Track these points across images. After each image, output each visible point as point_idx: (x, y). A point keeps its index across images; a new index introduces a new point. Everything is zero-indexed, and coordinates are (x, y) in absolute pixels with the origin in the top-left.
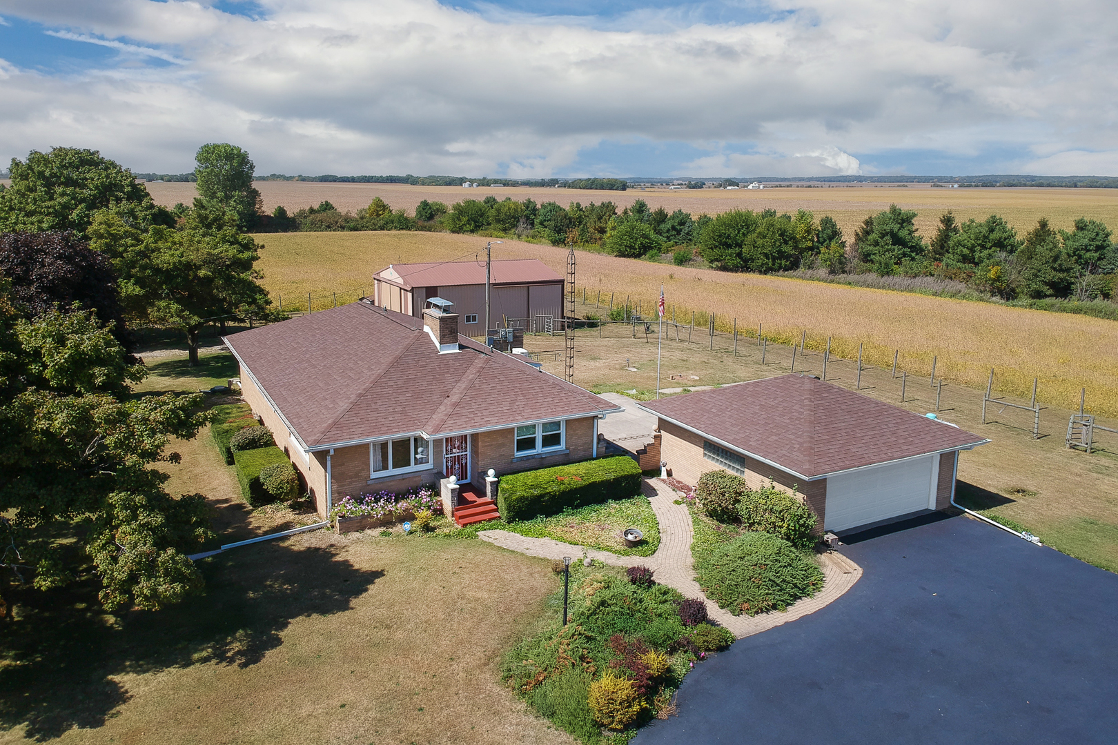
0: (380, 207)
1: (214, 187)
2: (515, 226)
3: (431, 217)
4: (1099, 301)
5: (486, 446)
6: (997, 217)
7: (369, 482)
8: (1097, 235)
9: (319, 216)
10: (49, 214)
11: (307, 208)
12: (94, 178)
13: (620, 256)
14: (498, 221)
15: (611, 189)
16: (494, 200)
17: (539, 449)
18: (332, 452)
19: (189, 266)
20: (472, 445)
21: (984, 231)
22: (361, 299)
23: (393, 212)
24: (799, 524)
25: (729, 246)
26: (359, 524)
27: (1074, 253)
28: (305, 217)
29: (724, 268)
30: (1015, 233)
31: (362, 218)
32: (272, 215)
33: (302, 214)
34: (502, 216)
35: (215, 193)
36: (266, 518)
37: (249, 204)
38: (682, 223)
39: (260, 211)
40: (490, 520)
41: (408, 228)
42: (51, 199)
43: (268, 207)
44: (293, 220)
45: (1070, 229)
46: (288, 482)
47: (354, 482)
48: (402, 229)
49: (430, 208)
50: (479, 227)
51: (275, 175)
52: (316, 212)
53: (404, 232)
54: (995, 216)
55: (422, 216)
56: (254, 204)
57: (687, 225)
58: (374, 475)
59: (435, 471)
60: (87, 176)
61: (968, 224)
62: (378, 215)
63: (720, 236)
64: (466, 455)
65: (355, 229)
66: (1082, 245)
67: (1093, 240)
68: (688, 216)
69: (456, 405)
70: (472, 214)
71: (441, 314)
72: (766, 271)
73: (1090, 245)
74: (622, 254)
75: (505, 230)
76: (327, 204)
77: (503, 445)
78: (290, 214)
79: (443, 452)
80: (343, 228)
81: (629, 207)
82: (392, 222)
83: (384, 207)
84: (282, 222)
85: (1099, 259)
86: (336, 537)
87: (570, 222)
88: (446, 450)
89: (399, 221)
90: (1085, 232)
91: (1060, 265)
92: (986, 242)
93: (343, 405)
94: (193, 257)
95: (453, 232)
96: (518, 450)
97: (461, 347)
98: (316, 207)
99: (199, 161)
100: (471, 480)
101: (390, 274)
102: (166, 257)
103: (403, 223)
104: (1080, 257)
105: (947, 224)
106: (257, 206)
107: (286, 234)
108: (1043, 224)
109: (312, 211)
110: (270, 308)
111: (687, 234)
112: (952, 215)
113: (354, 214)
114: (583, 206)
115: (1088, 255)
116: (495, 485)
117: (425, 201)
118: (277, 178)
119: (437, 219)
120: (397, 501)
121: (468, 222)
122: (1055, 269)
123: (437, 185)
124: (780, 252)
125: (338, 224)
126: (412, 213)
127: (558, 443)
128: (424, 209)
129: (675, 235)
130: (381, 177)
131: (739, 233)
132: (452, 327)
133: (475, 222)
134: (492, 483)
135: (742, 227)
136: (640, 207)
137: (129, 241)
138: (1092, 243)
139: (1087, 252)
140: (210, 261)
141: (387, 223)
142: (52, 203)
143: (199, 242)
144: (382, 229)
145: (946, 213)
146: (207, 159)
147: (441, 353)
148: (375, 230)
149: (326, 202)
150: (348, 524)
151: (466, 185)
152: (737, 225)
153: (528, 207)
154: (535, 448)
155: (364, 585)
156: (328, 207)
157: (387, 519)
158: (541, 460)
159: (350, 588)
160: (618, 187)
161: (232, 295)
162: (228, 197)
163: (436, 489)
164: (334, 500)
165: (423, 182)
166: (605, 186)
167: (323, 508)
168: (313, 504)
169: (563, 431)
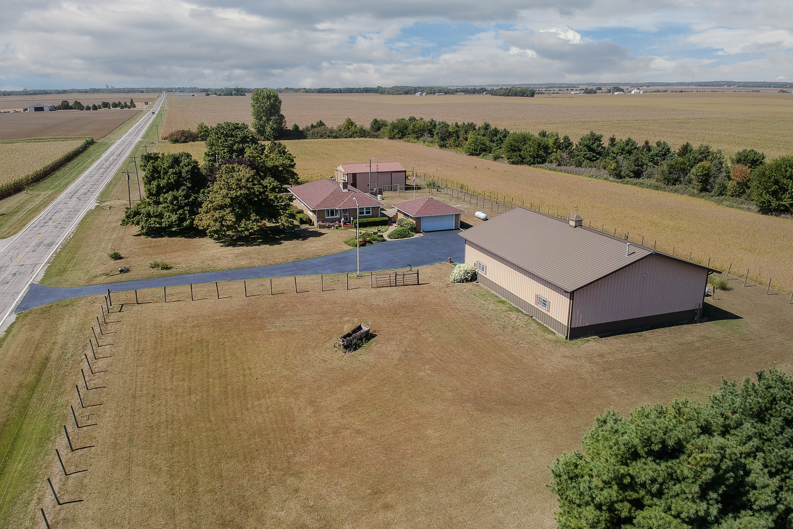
0: (350, 124)
1: (261, 114)
2: (422, 135)
3: (379, 129)
5: (351, 212)
9: (316, 130)
10: (226, 147)
11: (310, 125)
12: (240, 134)
13: (470, 155)
14: (414, 132)
15: (523, 96)
16: (415, 118)
18: (316, 212)
19: (277, 167)
22: (331, 178)
23: (357, 126)
24: (411, 226)
25: (515, 151)
26: (323, 227)
27: (651, 157)
28: (309, 130)
29: (513, 163)
31: (340, 131)
32: (292, 129)
33: (307, 129)
34: (416, 130)
35: (261, 118)
36: (304, 226)
37: (279, 123)
39: (285, 127)
40: (351, 228)
41: (365, 136)
42: (226, 142)
43: (289, 126)
44: (302, 132)
47: (322, 218)
48: (362, 137)
49: (378, 123)
50: (404, 135)
51: (288, 88)
52: (315, 127)
53: (363, 139)
55: (373, 128)
56: (282, 123)
58: (326, 218)
59: (340, 218)
60: (238, 133)
62: (349, 129)
64: (348, 215)
65: (336, 137)
69: (344, 203)
70: (400, 128)
71: (343, 181)
72: (530, 164)
74: (472, 154)
75: (418, 138)
76: (321, 122)
78: (301, 129)
80: (329, 136)
82: (356, 133)
83: (352, 124)
84: (297, 134)
85: (663, 160)
86: (318, 229)
87: (450, 134)
88: (343, 214)
89: (360, 132)
90: (659, 147)
93: (320, 202)
94: (277, 163)
95: (390, 138)
96: (360, 214)
97: (348, 190)
98: (315, 124)
99: (254, 100)
100: (347, 222)
101: (340, 168)
102: (269, 163)
103: (363, 134)
105: (612, 141)
106: (283, 124)
107: (299, 140)
108: (647, 143)
109: (313, 126)
110: (299, 180)
113: (335, 128)
114: (459, 124)
116: (353, 221)
117: (376, 119)
118: (289, 90)
119: (382, 130)
120: (331, 223)
121: (398, 133)
123: (398, 94)
124: (537, 154)
125: (327, 135)
126: (367, 126)
127: (370, 214)
128: (375, 124)
129: (500, 143)
130: (360, 88)
131: (520, 144)
132: (346, 185)
133: (402, 132)
136: (486, 127)
137: (258, 158)
140: (282, 165)
141: (353, 133)
142: (227, 143)
143: (279, 159)
144: (350, 137)
145: (612, 137)
146: (257, 99)
147: (343, 191)
148: (347, 138)
149: (320, 121)
150: (321, 227)
151: (418, 94)
152: (520, 140)
153: (431, 124)
154: (363, 214)
155: (323, 234)
156: (321, 124)
157: (329, 227)
158: (365, 217)
159: (321, 234)
160: (528, 94)
161: (288, 176)
162: (268, 120)
163: (340, 222)
164: (318, 222)
165: (388, 92)
166: (518, 93)
167: (315, 224)
168: (313, 225)
169: (371, 210)
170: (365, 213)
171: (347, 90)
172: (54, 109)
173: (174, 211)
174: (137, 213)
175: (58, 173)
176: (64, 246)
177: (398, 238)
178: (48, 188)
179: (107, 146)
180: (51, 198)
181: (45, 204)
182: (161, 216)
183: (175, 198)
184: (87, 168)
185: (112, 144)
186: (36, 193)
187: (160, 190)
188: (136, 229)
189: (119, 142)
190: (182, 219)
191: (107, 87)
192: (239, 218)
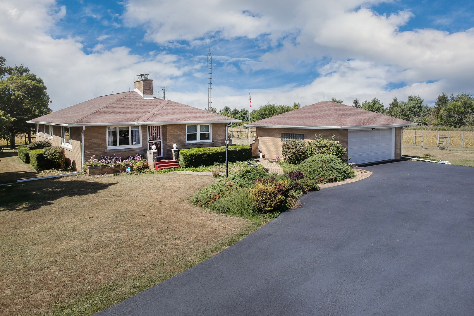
4: (422, 126)
5: (171, 135)
6: (376, 99)
7: (106, 151)
8: (418, 102)
17: (198, 140)
18: (84, 128)
20: (163, 136)
21: (372, 104)
24: (338, 152)
26: (100, 171)
27: (409, 109)
30: (384, 105)
36: (46, 174)
38: (245, 114)
40: (175, 168)
45: (406, 101)
46: (59, 152)
47: (98, 150)
54: (375, 99)
57: (247, 114)
58: (109, 148)
59: (143, 148)
61: (365, 102)
63: (262, 115)
64: (160, 142)
66: (412, 106)
67: (416, 104)
68: (247, 111)
69: (154, 114)
71: (144, 79)
73: (416, 106)
77: (180, 135)
79: (147, 139)
81: (222, 109)
85: (420, 111)
86: (88, 176)
88: (149, 138)
90: (413, 101)
91: (405, 113)
92: (373, 109)
96: (187, 140)
97: (155, 98)
100: (163, 156)
104: (412, 111)
105: (356, 104)
108: (395, 100)
111: (248, 118)
112: (358, 100)
115: (415, 110)
116: (177, 152)
120: (122, 160)
122: (403, 115)
127: (208, 138)
129: (242, 119)
131: (270, 113)
132: (149, 86)
134: (175, 151)
135: (272, 110)
136: (227, 109)
138: (416, 105)
139: (414, 109)
145: (355, 99)
147: (144, 98)
150: (93, 170)
152: (269, 110)
154: (196, 139)
155: (104, 186)
157: (117, 170)
158: (200, 146)
159: (95, 188)
161: (32, 106)
163: (144, 157)
164: (86, 160)
167: (80, 166)
168: (74, 169)
169: (210, 132)
170: (198, 137)
177: (336, 180)
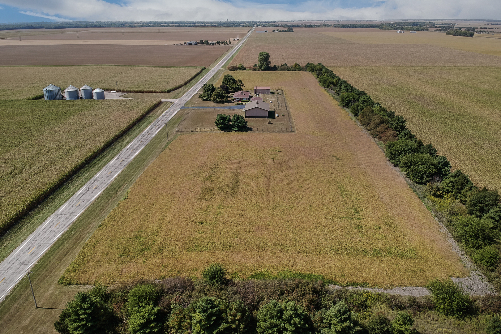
9: (282, 67)
32: (273, 67)
35: (261, 62)
37: (268, 64)
43: (272, 65)
58: (236, 99)
62: (295, 67)
65: (289, 70)
69: (240, 97)
78: (276, 67)
80: (286, 70)
93: (235, 96)
98: (283, 64)
101: (255, 87)
106: (270, 65)
113: (290, 66)
146: (260, 55)
156: (285, 64)
160: (468, 35)
162: (263, 63)
163: (239, 101)
165: (385, 28)
166: (461, 34)
170: (244, 99)
171: (360, 26)
172: (196, 43)
173: (207, 96)
174: (201, 96)
175: (191, 82)
176: (188, 101)
178: (188, 87)
179: (209, 70)
180: (188, 90)
181: (186, 91)
182: (205, 97)
183: (208, 93)
184: (199, 81)
185: (210, 70)
186: (185, 88)
187: (206, 92)
188: (201, 99)
189: (213, 69)
190: (209, 97)
191: (228, 21)
192: (217, 98)
